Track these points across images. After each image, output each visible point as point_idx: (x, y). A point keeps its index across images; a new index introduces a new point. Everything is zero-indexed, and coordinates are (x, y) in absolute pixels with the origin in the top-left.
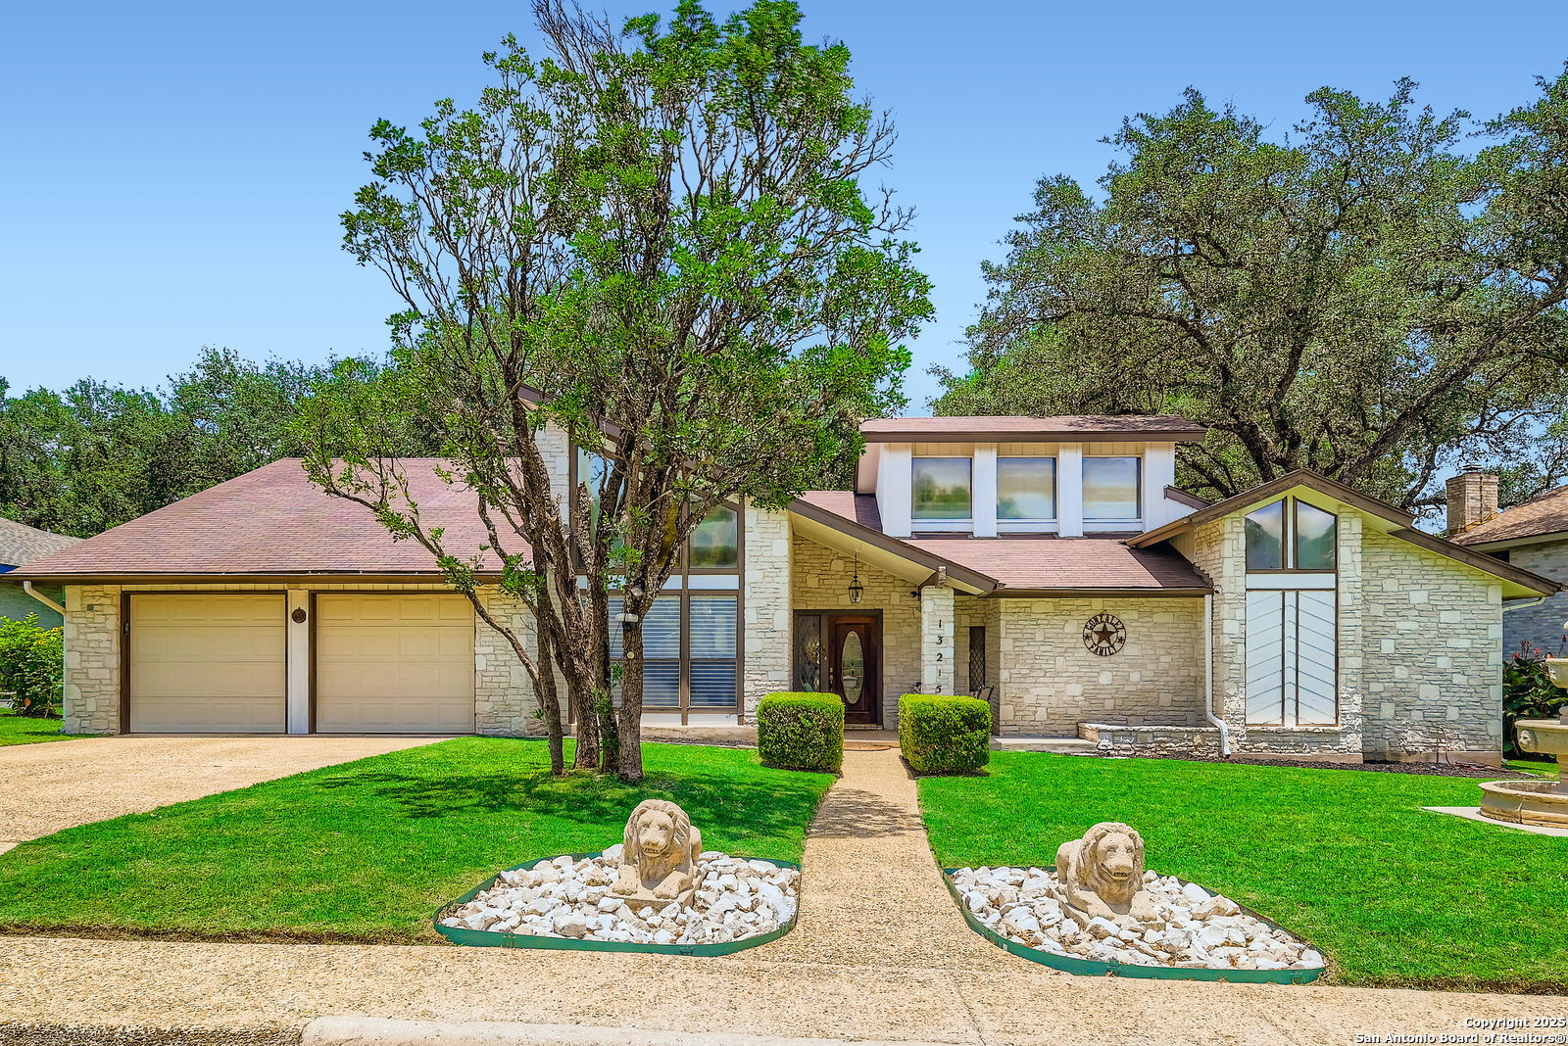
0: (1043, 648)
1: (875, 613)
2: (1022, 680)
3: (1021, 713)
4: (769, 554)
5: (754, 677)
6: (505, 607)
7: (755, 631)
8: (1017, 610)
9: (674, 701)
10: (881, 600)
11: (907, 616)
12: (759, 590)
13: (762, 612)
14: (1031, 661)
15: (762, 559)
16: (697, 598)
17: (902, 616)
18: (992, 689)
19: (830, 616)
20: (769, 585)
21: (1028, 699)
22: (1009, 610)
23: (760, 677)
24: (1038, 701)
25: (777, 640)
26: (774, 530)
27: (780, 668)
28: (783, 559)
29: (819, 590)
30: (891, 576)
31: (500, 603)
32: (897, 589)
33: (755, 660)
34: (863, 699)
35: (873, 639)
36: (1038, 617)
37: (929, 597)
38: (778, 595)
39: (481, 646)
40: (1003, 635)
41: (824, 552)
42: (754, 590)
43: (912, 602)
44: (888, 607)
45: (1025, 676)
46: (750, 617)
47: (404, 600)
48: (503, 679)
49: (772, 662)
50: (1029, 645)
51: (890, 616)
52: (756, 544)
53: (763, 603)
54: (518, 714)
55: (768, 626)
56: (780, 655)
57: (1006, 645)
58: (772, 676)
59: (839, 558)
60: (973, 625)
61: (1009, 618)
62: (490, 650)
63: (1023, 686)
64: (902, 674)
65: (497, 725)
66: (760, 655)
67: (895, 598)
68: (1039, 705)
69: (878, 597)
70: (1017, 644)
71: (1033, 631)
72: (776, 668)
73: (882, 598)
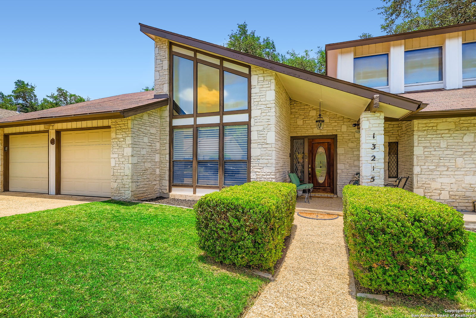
0: (446, 152)
1: (333, 137)
2: (430, 173)
3: (429, 194)
4: (264, 99)
5: (256, 170)
6: (122, 133)
7: (256, 144)
8: (427, 128)
9: (216, 182)
10: (336, 130)
11: (351, 137)
12: (259, 121)
13: (260, 133)
14: (437, 161)
15: (260, 103)
16: (228, 127)
17: (348, 138)
18: (407, 179)
19: (309, 139)
20: (264, 118)
21: (434, 185)
22: (420, 129)
23: (259, 170)
24: (442, 187)
25: (269, 149)
26: (267, 86)
27: (271, 165)
28: (272, 102)
29: (303, 126)
30: (342, 117)
31: (121, 131)
32: (345, 123)
33: (256, 160)
34: (326, 180)
35: (332, 150)
36: (442, 132)
37: (366, 119)
38: (269, 123)
39: (113, 154)
40: (416, 144)
41: (306, 107)
42: (256, 121)
43: (355, 129)
44: (340, 133)
45: (432, 171)
46: (254, 136)
47: (90, 133)
48: (122, 171)
49: (266, 161)
50: (435, 151)
51: (342, 138)
52: (257, 94)
53: (261, 128)
54: (128, 189)
55: (263, 141)
56: (270, 158)
57: (418, 151)
58: (266, 170)
59: (314, 109)
60: (391, 141)
61: (420, 133)
62: (116, 156)
63: (431, 177)
64: (348, 168)
65: (119, 195)
66: (259, 157)
67: (344, 128)
68: (444, 190)
69: (335, 128)
70: (426, 150)
71: (439, 141)
72: (268, 165)
73: (336, 128)
